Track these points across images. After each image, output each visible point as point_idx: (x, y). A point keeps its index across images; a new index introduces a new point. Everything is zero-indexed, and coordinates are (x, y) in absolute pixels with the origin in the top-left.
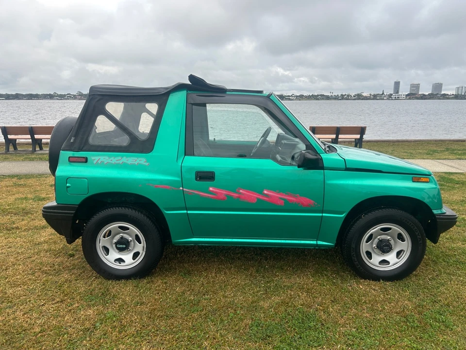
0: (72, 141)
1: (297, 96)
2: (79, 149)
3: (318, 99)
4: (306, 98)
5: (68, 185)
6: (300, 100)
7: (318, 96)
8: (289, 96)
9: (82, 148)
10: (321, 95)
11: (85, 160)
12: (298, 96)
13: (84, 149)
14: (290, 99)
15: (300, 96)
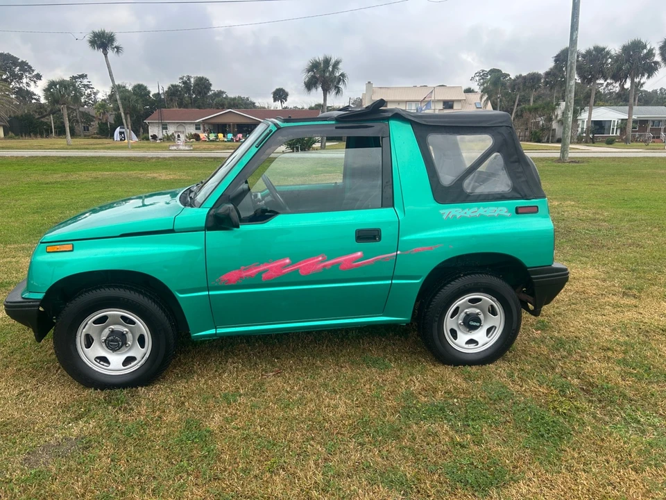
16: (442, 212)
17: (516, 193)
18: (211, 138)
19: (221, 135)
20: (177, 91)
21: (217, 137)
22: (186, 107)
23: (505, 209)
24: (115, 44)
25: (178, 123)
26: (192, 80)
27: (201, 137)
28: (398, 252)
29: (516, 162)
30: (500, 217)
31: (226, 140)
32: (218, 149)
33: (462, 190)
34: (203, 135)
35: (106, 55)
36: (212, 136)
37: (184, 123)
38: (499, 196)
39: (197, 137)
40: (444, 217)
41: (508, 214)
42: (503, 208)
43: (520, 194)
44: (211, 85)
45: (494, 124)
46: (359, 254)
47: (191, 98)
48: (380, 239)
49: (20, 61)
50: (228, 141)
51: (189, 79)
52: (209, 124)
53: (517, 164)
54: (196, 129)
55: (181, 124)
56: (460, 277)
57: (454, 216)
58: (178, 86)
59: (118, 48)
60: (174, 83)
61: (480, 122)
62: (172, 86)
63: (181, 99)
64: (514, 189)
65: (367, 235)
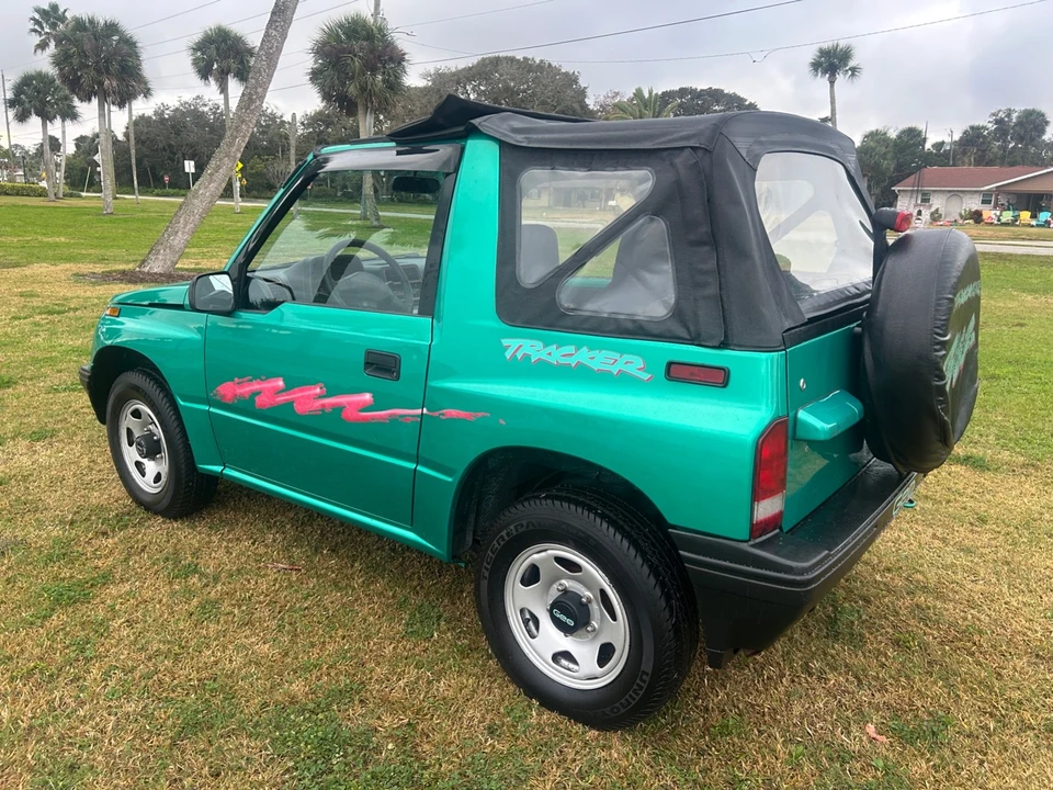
16: (505, 342)
17: (681, 327)
18: (1003, 220)
19: (1025, 215)
20: (980, 135)
21: (1016, 218)
22: (990, 163)
23: (639, 362)
24: (852, 63)
25: (950, 191)
26: (1014, 116)
27: (985, 216)
28: (425, 410)
29: (701, 243)
30: (622, 380)
31: (1034, 223)
32: (998, 238)
33: (553, 303)
34: (989, 213)
35: (832, 83)
36: (1008, 216)
37: (962, 191)
38: (630, 326)
39: (977, 217)
40: (508, 354)
41: (645, 376)
42: (633, 357)
43: (688, 329)
44: (1047, 123)
45: (670, 141)
46: (368, 397)
47: (1004, 148)
48: (398, 378)
49: (747, 103)
50: (1038, 225)
51: (1009, 115)
52: (1009, 193)
53: (707, 248)
54: (983, 202)
55: (954, 194)
56: (538, 497)
57: (526, 356)
58: (985, 128)
59: (854, 70)
60: (976, 124)
61: (637, 139)
62: (972, 128)
63: (984, 151)
64: (678, 313)
65: (382, 364)
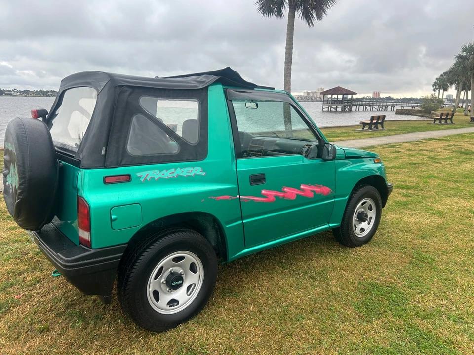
0: (103, 153)
1: (20, 92)
2: (117, 165)
3: (48, 96)
4: (33, 93)
5: (113, 217)
6: (26, 96)
7: (48, 92)
8: (10, 91)
9: (121, 162)
10: (51, 91)
11: (128, 178)
12: (22, 92)
13: (123, 163)
14: (11, 95)
15: (24, 91)
